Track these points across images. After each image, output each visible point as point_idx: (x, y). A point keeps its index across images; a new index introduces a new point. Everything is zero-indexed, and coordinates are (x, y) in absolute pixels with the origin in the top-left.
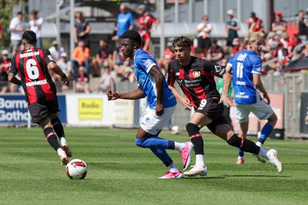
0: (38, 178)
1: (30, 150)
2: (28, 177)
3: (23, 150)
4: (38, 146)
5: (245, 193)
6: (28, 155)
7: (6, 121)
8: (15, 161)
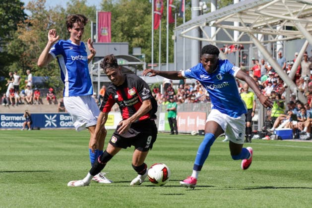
0: (79, 155)
1: (76, 141)
2: (73, 154)
3: (73, 141)
4: (80, 139)
5: (184, 162)
6: (76, 143)
7: (65, 127)
8: (69, 146)
